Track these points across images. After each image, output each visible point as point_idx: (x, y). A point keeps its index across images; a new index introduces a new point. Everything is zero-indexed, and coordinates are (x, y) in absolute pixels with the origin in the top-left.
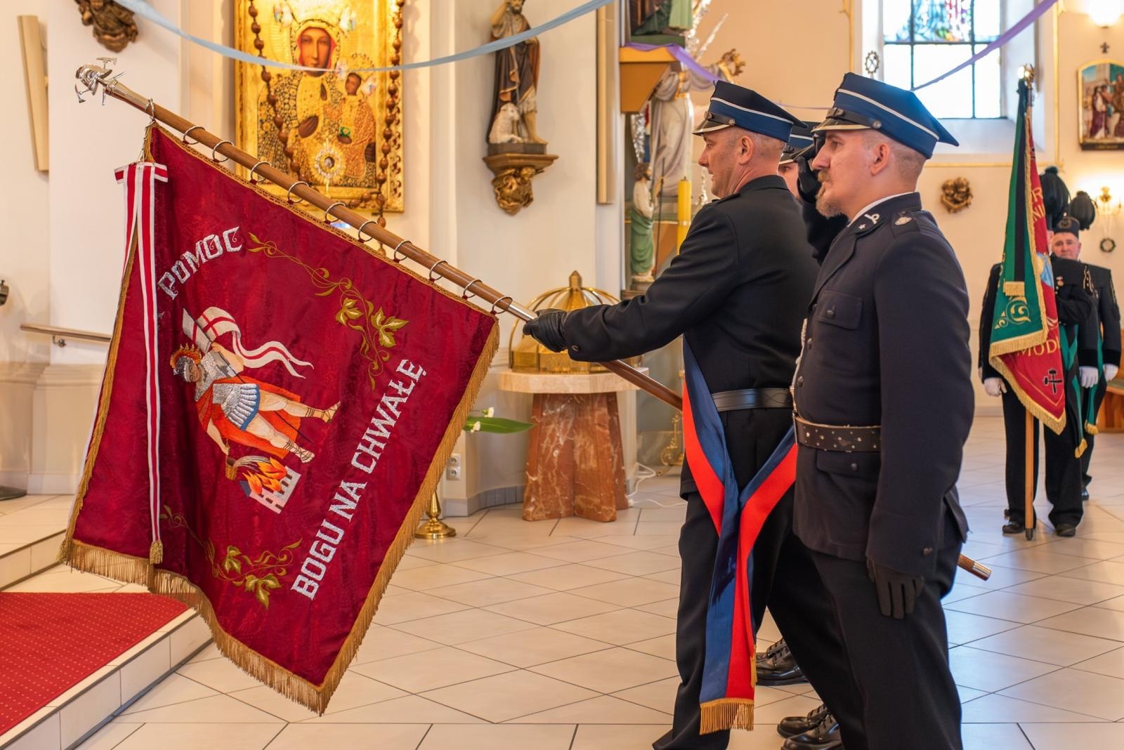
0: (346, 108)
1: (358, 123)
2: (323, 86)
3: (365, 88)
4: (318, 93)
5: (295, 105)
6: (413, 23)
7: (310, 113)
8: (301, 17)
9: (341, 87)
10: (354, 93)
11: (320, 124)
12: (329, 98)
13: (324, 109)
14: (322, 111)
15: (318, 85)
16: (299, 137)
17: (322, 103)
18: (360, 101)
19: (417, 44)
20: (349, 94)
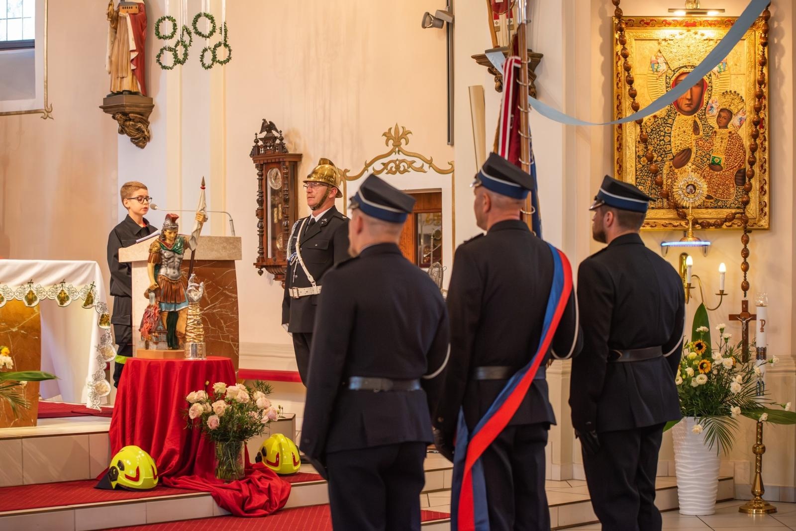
0: (717, 142)
1: (728, 152)
2: (695, 122)
3: (735, 121)
4: (690, 130)
5: (670, 141)
6: (780, 60)
7: (683, 147)
8: (675, 65)
9: (713, 122)
10: (726, 127)
11: (693, 156)
12: (701, 133)
13: (697, 143)
14: (694, 143)
15: (691, 122)
16: (673, 168)
17: (694, 137)
18: (730, 133)
19: (782, 77)
20: (720, 127)
